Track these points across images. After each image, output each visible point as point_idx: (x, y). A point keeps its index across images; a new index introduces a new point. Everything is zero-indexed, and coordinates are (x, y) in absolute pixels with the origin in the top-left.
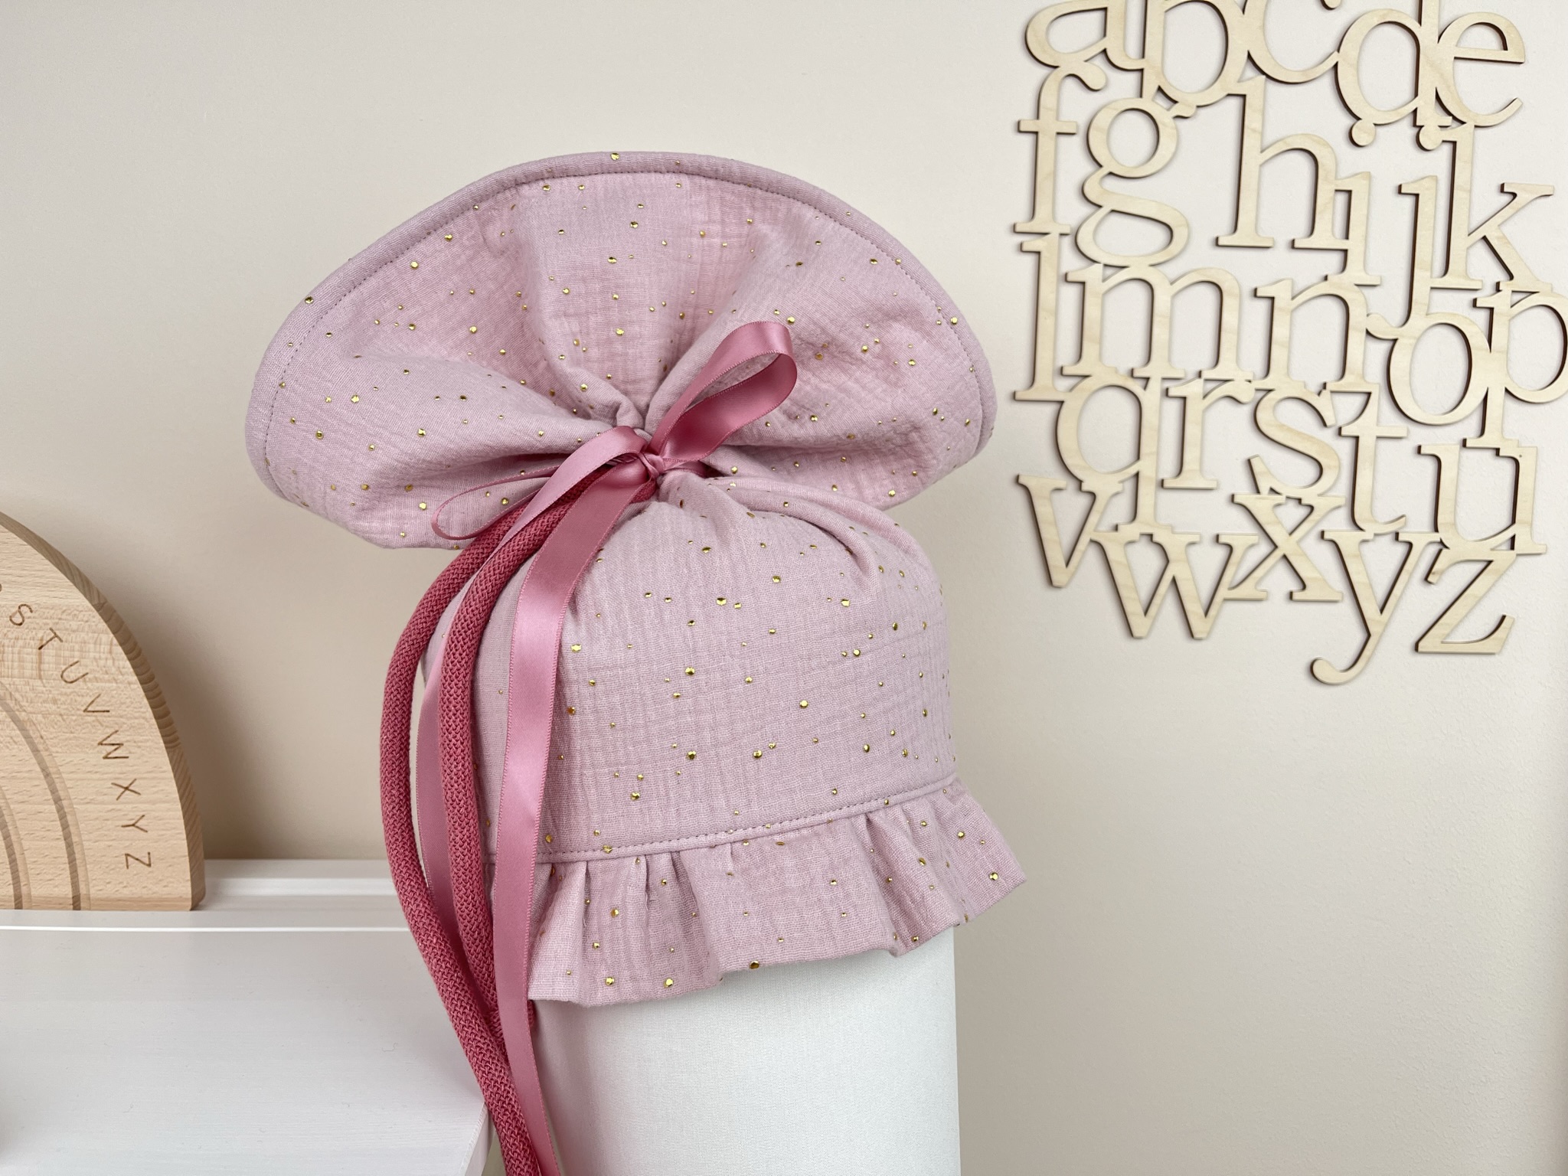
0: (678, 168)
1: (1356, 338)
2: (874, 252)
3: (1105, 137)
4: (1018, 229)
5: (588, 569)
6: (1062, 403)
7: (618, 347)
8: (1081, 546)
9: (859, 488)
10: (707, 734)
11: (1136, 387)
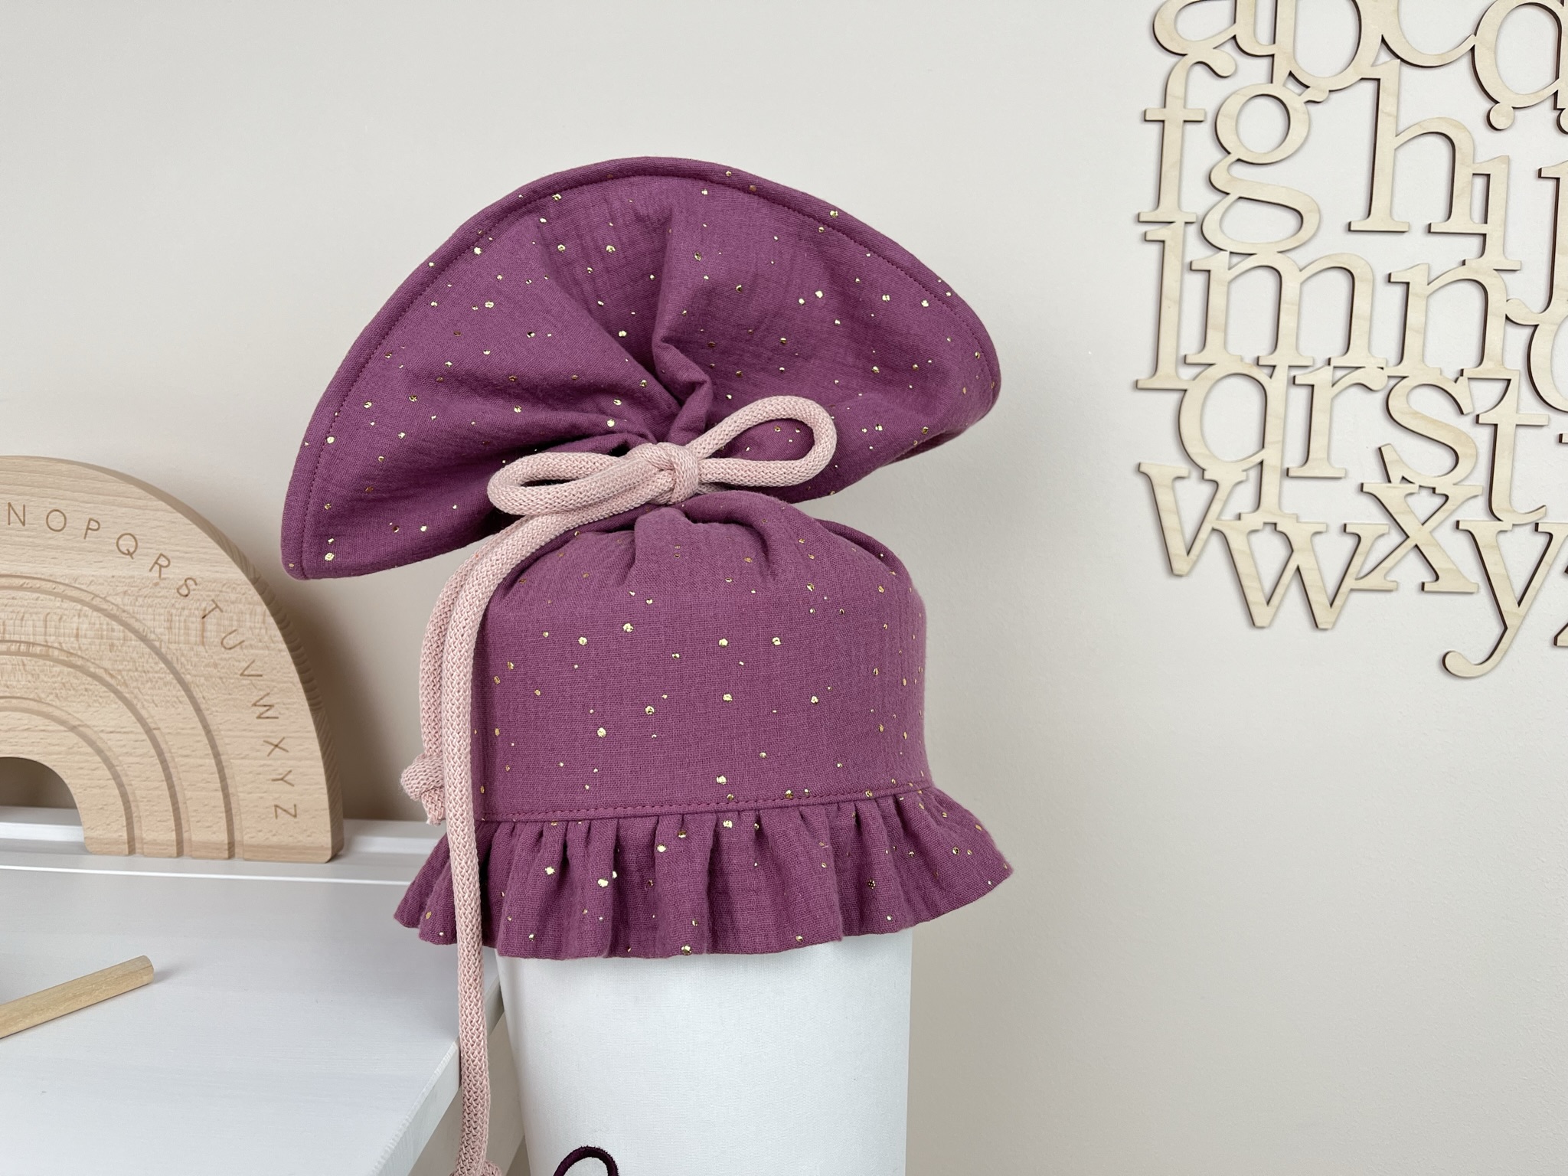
1: (1495, 324)
3: (1234, 124)
4: (1142, 219)
6: (1185, 391)
8: (1203, 534)
11: (1262, 375)
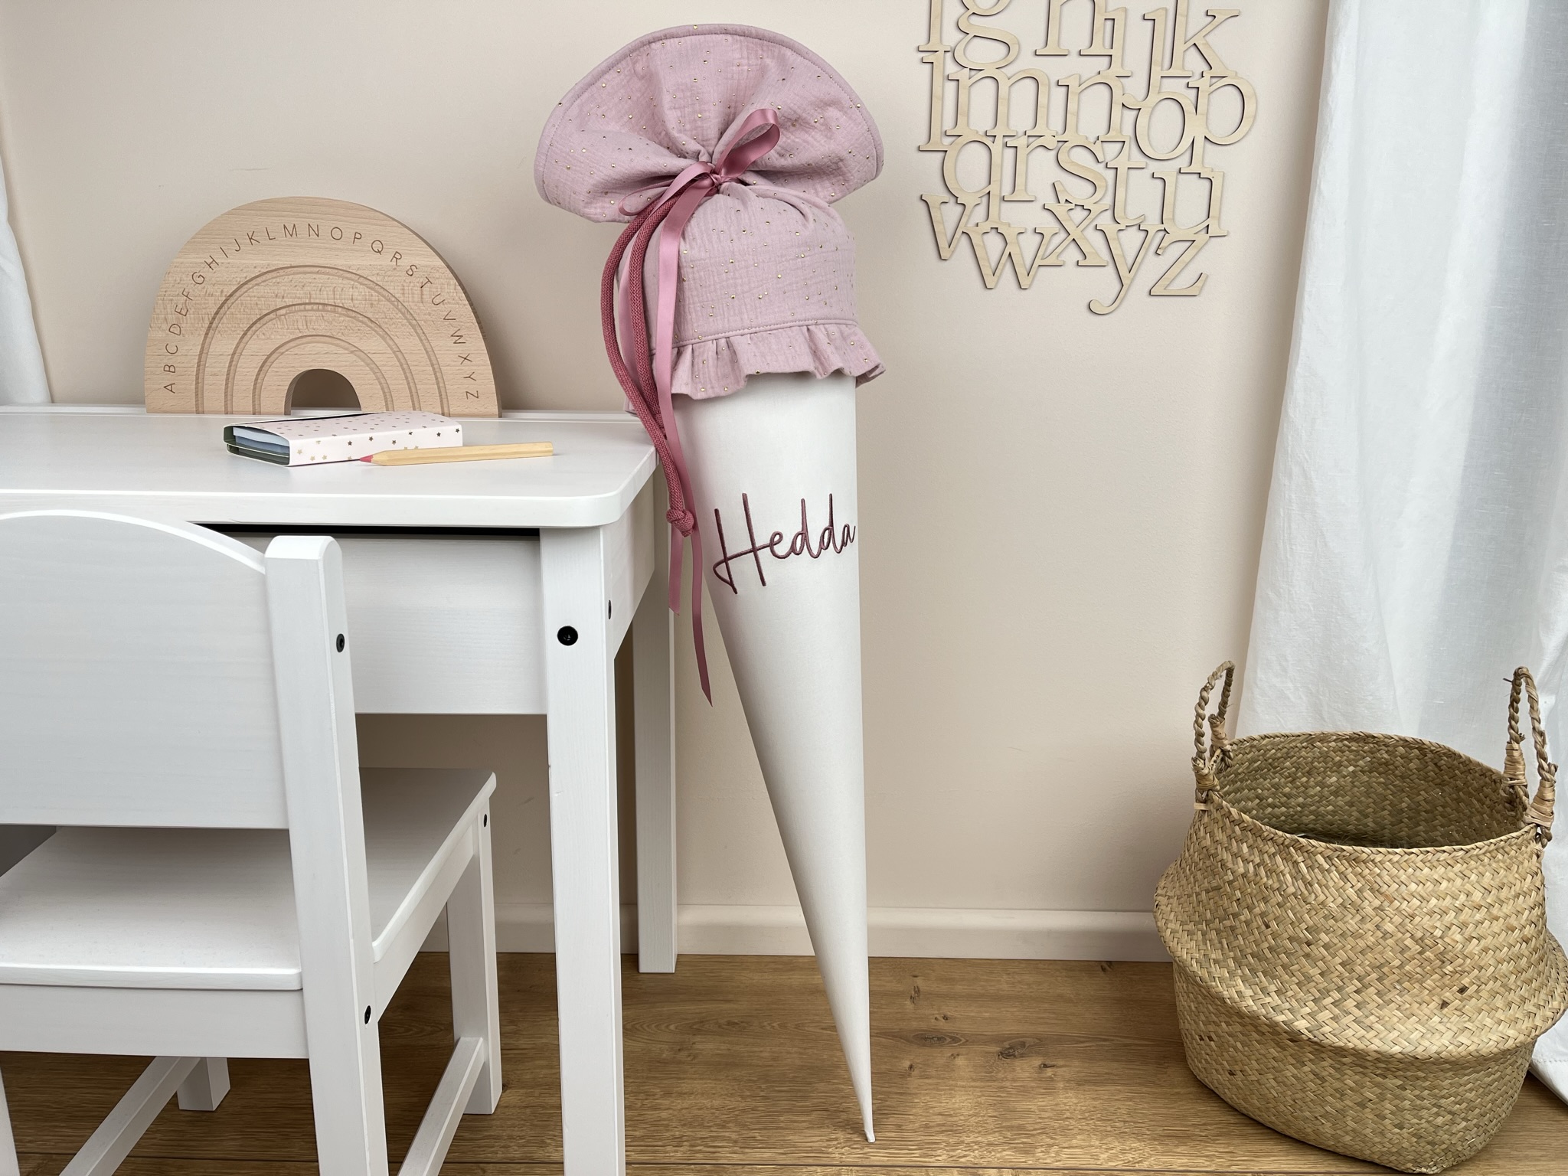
0: (726, 31)
1: (1117, 108)
2: (819, 72)
4: (920, 49)
5: (689, 221)
6: (946, 151)
7: (699, 123)
8: (957, 236)
9: (817, 193)
10: (739, 288)
11: (988, 141)
